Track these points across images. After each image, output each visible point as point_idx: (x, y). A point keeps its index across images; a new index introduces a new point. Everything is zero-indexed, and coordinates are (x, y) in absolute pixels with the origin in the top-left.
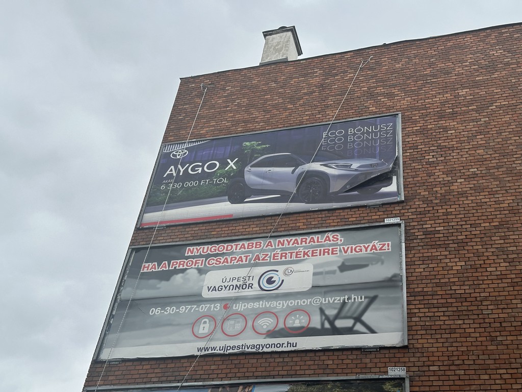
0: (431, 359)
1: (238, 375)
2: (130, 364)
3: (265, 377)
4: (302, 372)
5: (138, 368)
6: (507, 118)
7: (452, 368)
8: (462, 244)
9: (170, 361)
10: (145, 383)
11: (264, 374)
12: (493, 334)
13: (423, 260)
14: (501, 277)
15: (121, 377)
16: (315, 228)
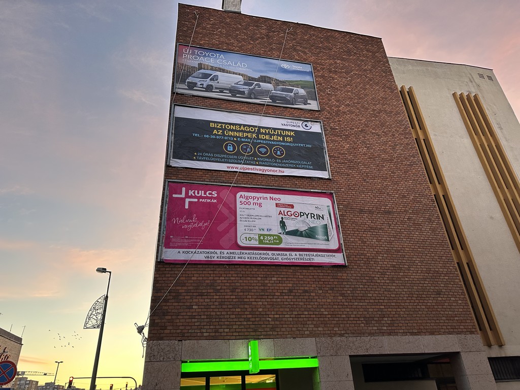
0: (341, 186)
1: (253, 183)
2: (190, 170)
3: (267, 186)
4: (285, 186)
5: (195, 173)
6: (358, 81)
7: (350, 190)
8: (347, 136)
9: (214, 172)
10: (202, 181)
11: (266, 184)
12: (365, 178)
13: (332, 141)
14: (365, 154)
15: (186, 176)
16: (279, 115)
